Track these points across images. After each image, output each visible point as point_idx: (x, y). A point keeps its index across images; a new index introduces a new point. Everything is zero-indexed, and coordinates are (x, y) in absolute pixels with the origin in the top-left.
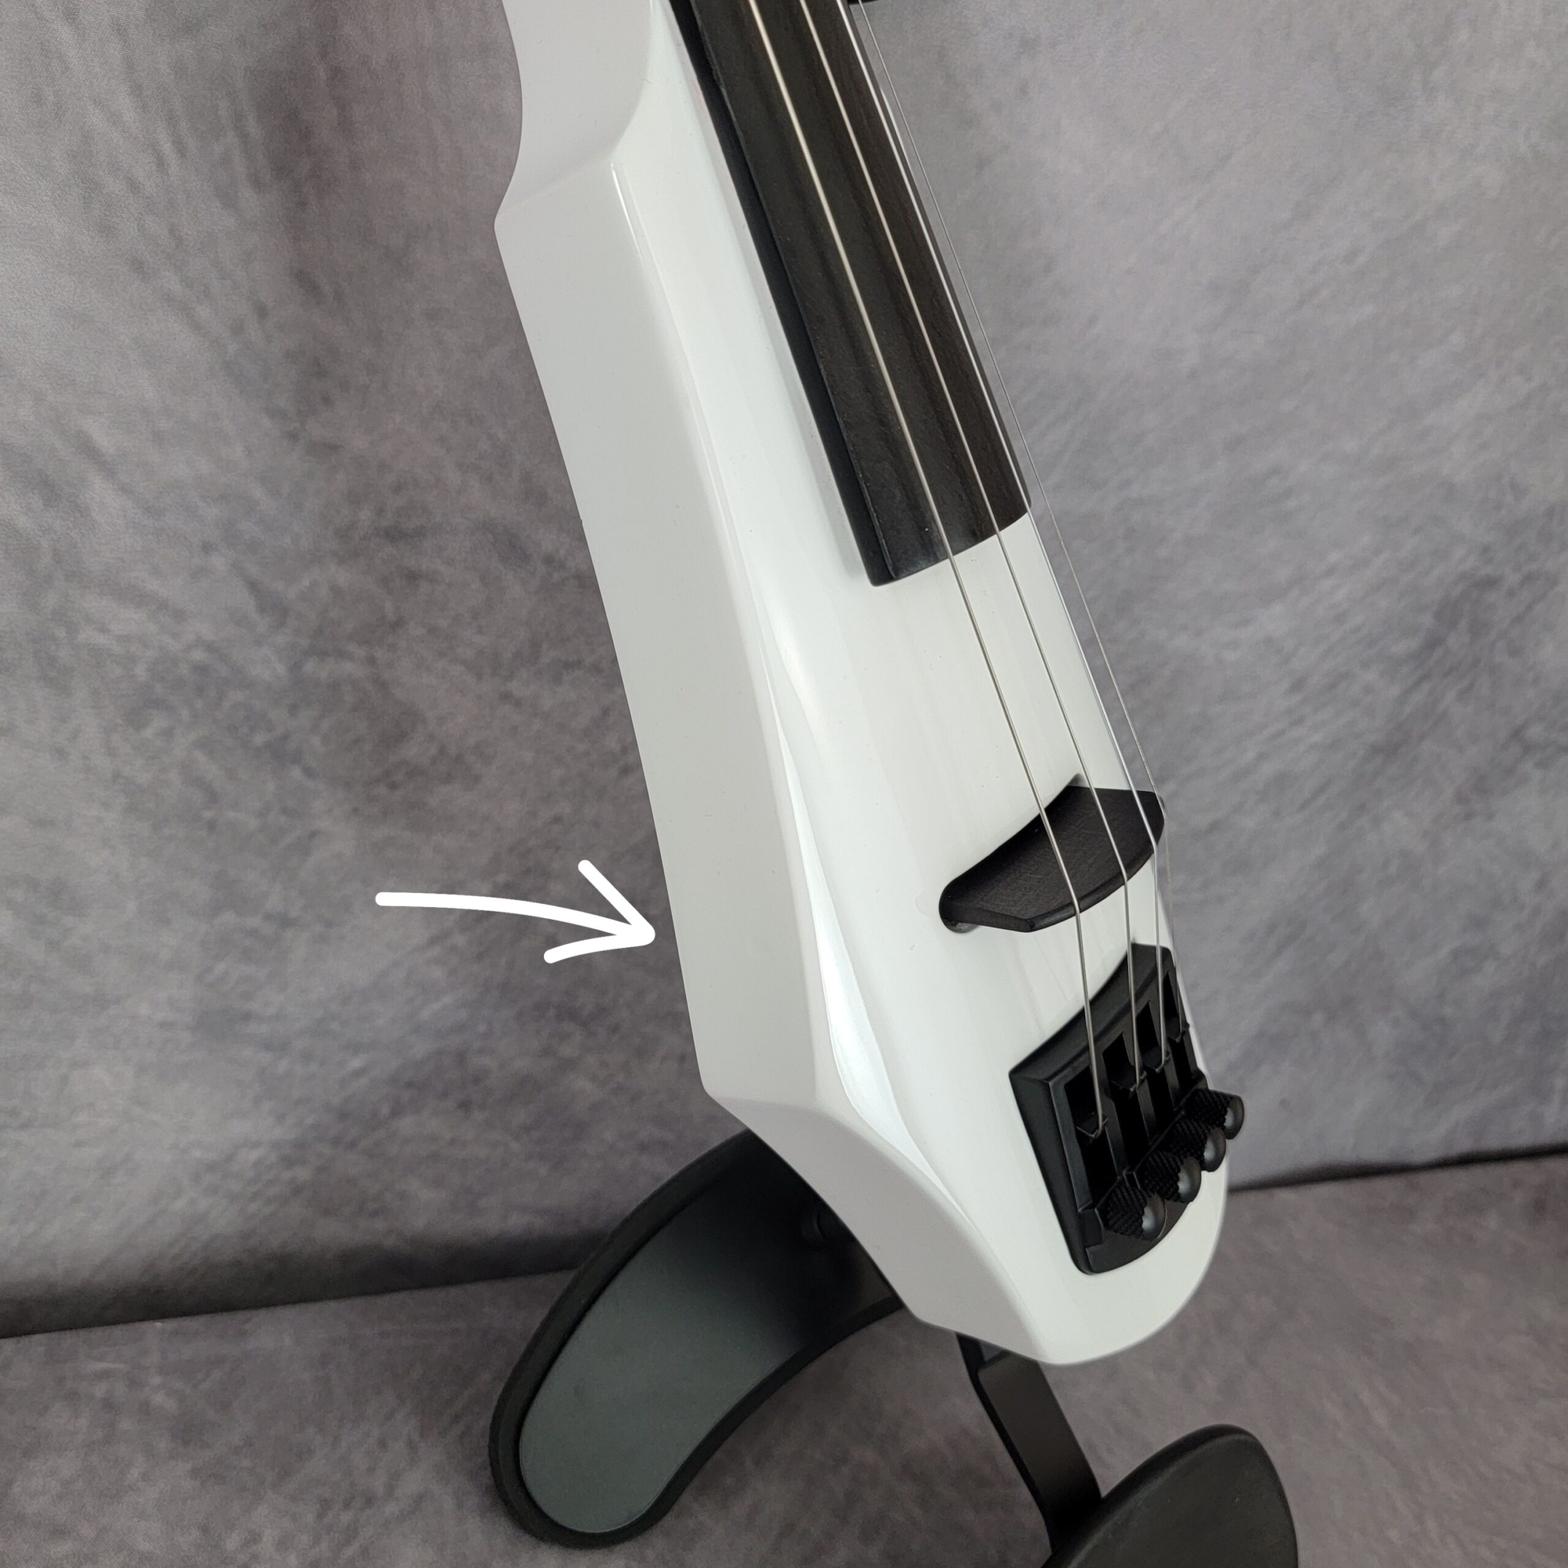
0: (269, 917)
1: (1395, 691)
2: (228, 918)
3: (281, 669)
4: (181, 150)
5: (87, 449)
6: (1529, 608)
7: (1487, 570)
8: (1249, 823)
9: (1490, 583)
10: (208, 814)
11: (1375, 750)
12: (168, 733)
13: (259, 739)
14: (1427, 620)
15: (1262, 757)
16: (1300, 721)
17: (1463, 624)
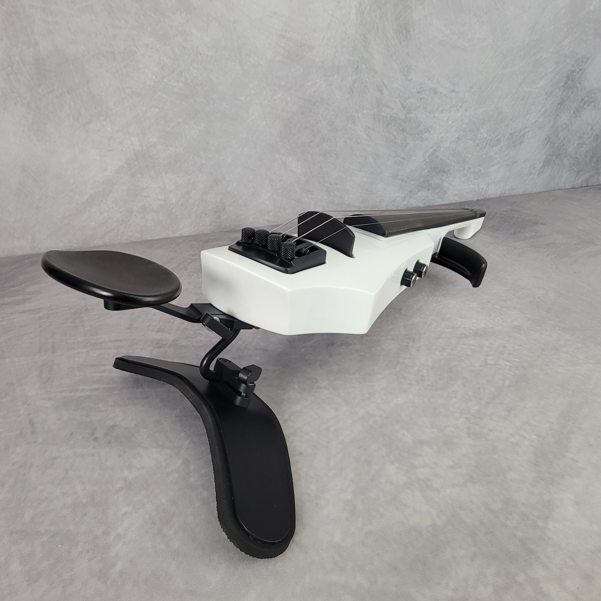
0: (401, 158)
1: (561, 93)
2: (397, 158)
3: (404, 116)
4: (397, 37)
5: (384, 84)
6: (581, 75)
7: (573, 69)
8: (541, 120)
9: (573, 71)
10: (394, 141)
11: (559, 104)
12: (391, 128)
13: (401, 128)
14: (565, 79)
15: (542, 108)
16: (547, 100)
17: (571, 79)
